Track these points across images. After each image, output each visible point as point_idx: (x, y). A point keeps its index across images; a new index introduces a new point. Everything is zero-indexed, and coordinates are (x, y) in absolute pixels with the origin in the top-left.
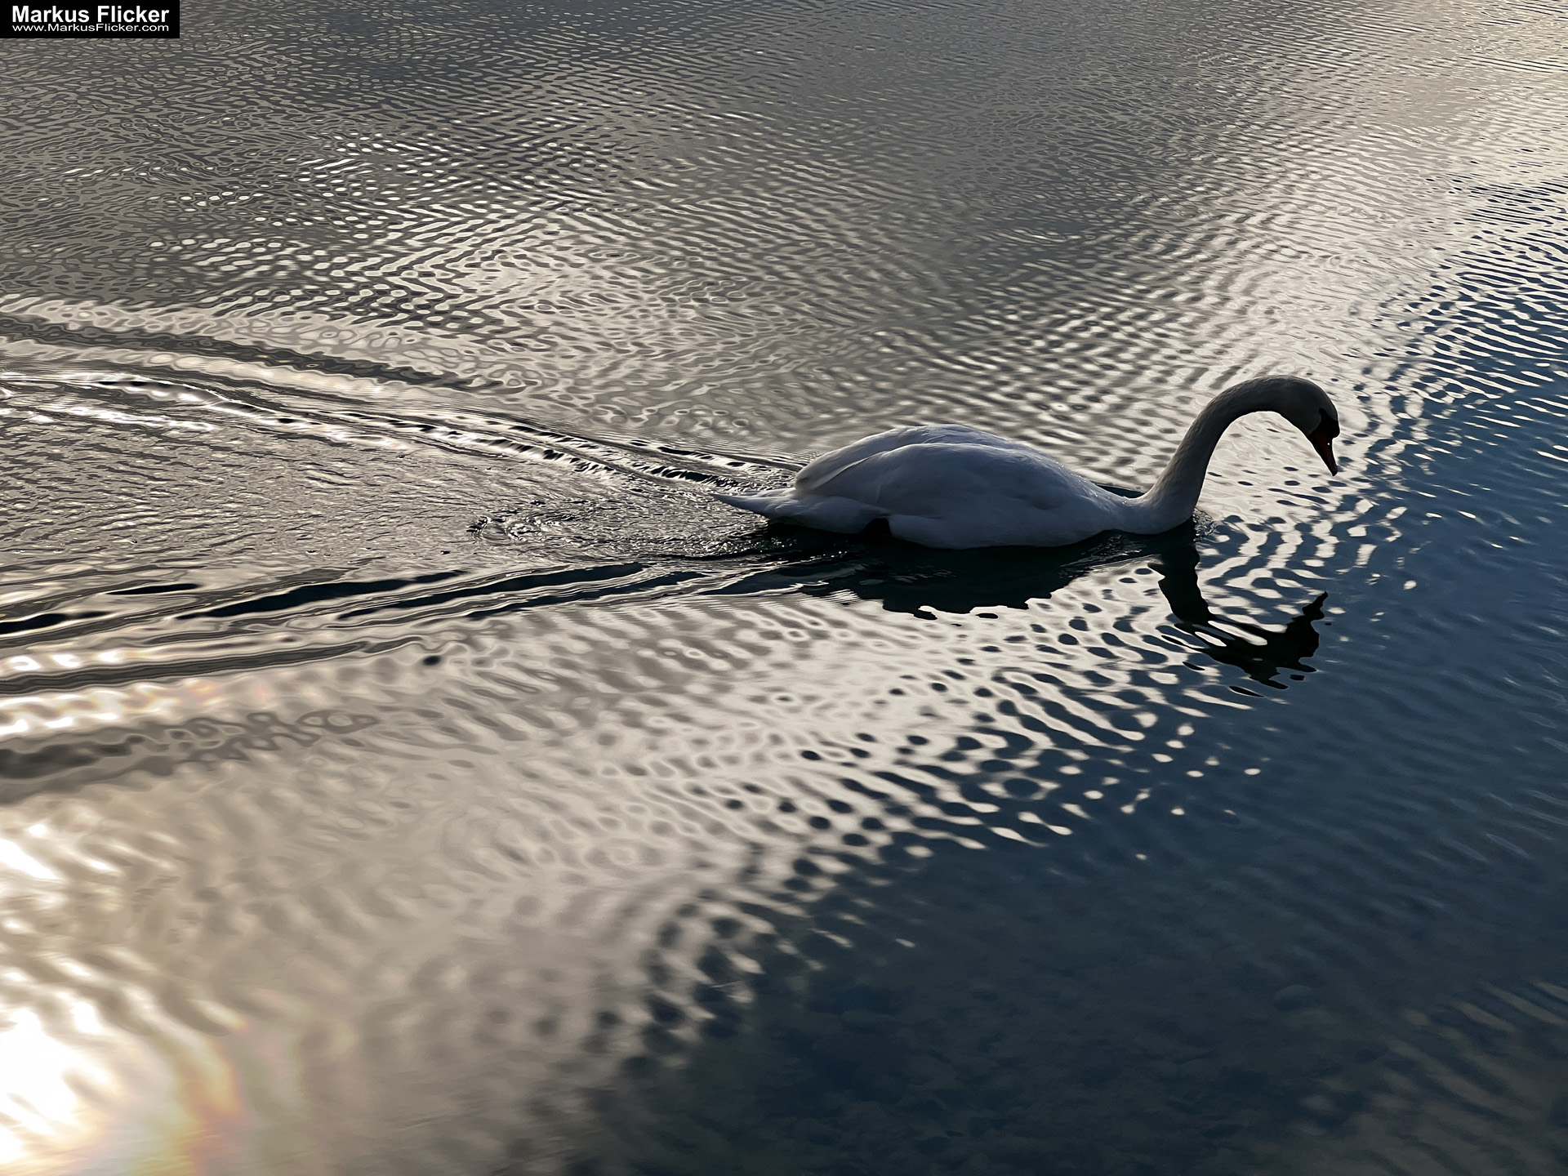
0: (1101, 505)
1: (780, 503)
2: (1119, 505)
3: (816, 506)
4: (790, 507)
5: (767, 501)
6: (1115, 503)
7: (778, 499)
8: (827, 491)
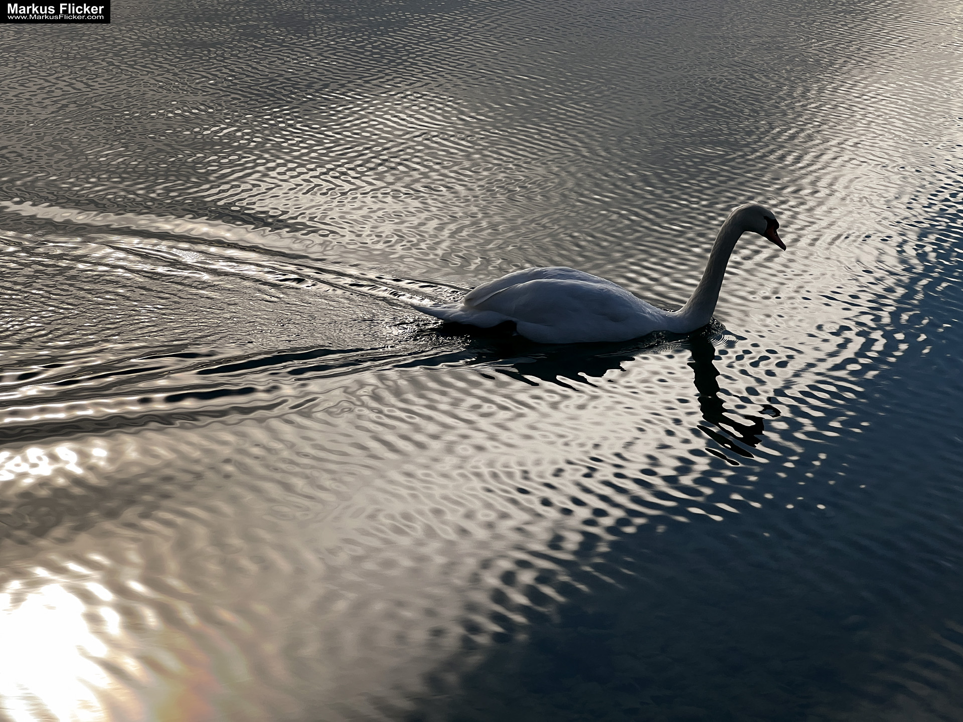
0: (653, 319)
1: (452, 314)
2: (664, 316)
3: (476, 317)
4: (460, 315)
5: (446, 311)
6: (662, 316)
7: (452, 310)
8: (482, 307)
